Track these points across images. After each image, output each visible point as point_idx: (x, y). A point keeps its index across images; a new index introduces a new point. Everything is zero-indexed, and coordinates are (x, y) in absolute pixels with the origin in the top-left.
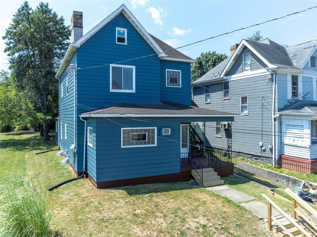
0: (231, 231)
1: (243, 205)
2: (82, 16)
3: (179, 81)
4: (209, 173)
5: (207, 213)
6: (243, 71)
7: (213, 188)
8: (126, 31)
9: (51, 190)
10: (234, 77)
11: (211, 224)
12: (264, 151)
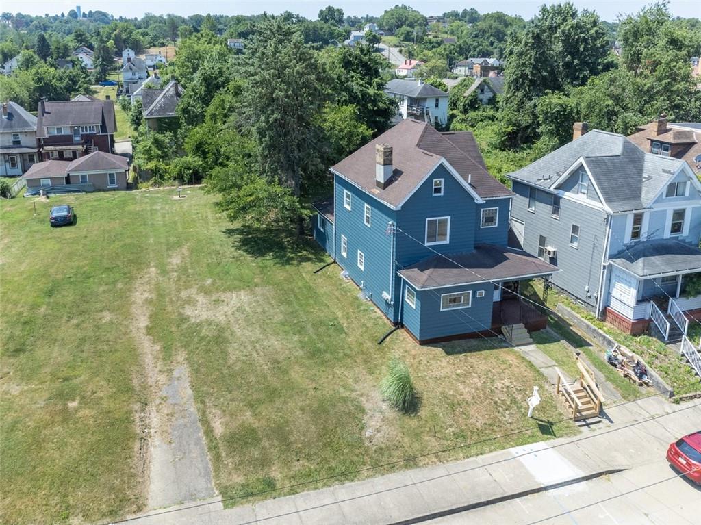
0: (527, 393)
1: (542, 370)
2: (391, 151)
3: (495, 220)
4: (519, 330)
5: (511, 376)
6: (578, 193)
7: (522, 347)
8: (443, 180)
9: (380, 343)
10: (568, 195)
11: (513, 386)
12: (590, 297)
